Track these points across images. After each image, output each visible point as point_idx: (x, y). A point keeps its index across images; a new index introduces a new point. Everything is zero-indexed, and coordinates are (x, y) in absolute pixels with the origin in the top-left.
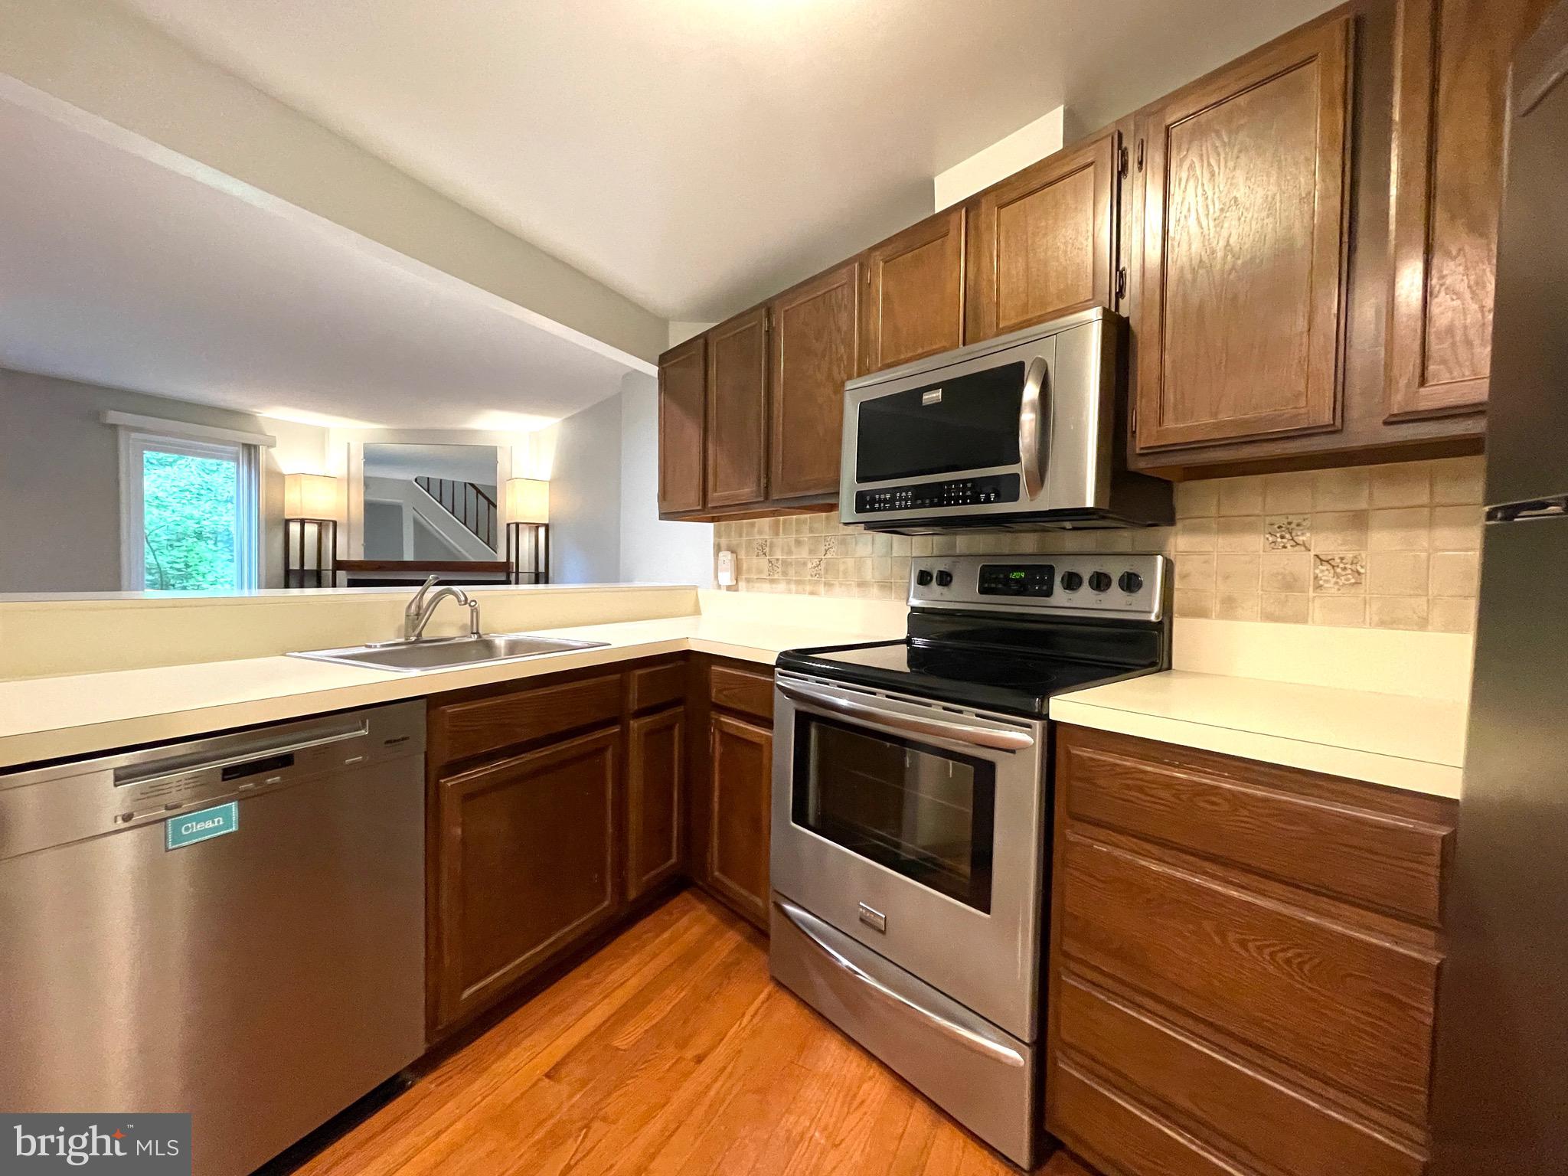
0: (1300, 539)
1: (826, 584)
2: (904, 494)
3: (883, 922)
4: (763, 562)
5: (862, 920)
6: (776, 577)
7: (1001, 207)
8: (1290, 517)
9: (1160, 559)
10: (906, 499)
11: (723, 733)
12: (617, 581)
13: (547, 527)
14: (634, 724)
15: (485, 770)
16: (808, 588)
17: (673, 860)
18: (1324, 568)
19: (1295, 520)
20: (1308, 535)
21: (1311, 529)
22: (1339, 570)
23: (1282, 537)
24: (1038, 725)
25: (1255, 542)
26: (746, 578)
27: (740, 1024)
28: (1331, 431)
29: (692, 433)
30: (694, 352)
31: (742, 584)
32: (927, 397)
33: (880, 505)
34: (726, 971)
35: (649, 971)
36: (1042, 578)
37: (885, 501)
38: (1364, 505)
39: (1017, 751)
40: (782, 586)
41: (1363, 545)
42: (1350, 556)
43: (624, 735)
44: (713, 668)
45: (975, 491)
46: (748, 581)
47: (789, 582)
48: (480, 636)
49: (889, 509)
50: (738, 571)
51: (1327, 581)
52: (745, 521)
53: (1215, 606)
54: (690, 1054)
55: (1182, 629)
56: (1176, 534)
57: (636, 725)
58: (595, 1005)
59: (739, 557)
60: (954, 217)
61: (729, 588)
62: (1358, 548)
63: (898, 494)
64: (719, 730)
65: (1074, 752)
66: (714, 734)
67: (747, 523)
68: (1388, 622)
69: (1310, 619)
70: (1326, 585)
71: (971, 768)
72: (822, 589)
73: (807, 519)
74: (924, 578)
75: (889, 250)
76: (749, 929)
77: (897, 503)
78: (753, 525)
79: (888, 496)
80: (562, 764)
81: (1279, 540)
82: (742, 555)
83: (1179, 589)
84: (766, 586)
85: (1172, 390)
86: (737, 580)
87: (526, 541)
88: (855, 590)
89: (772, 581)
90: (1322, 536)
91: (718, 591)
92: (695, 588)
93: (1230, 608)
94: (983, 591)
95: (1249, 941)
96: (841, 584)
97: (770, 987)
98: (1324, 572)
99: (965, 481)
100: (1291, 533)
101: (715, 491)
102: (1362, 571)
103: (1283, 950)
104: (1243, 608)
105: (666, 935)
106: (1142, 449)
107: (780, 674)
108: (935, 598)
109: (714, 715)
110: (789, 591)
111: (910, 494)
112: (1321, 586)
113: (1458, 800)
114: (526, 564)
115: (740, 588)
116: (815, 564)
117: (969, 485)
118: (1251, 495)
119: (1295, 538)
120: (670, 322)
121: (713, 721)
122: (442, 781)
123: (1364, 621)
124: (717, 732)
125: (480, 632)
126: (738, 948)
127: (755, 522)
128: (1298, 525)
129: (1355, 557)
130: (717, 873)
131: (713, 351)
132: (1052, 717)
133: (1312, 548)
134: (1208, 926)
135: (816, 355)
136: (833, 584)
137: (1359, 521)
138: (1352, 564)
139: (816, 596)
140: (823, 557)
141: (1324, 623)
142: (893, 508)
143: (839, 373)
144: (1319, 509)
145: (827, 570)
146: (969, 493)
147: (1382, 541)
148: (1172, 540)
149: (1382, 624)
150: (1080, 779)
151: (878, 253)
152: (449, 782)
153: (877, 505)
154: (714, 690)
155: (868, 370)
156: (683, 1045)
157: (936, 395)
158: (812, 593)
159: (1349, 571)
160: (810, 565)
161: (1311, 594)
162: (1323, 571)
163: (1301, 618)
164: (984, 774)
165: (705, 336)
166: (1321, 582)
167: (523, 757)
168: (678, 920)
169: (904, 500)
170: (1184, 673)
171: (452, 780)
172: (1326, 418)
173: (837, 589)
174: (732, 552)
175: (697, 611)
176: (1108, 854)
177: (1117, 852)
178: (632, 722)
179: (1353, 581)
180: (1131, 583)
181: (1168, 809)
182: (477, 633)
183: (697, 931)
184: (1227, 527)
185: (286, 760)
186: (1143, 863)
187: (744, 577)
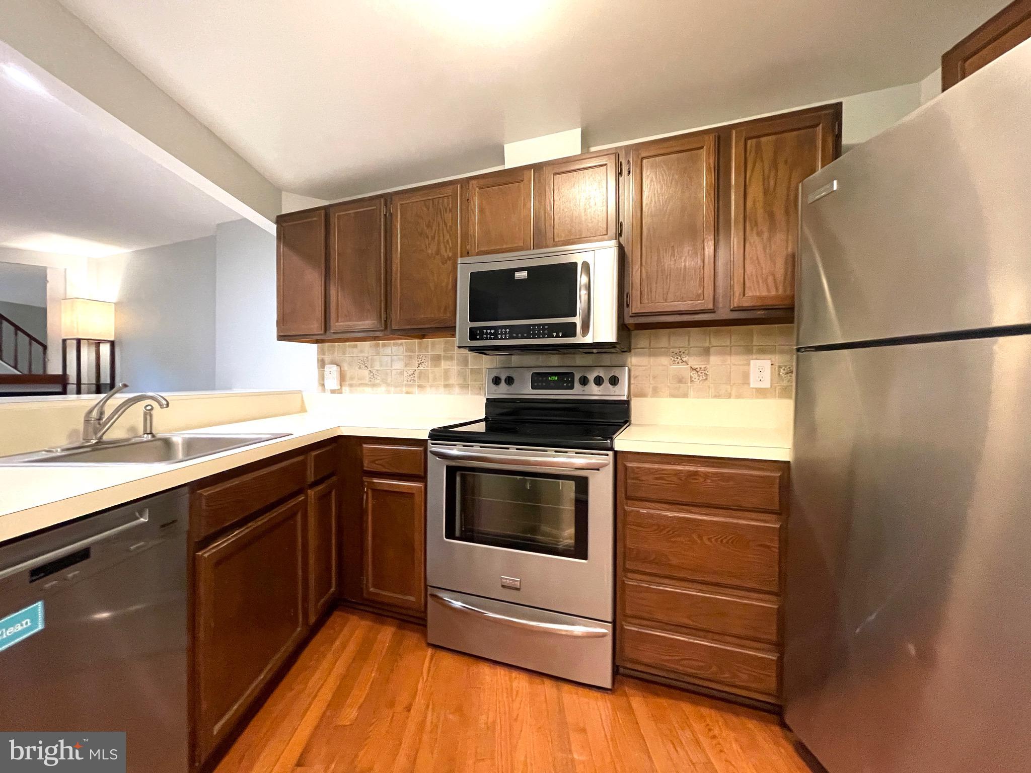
0: (684, 359)
1: (419, 386)
2: (504, 330)
3: (519, 583)
4: (366, 372)
5: (503, 586)
6: (377, 382)
7: (555, 174)
8: (680, 349)
9: (627, 368)
10: (506, 333)
11: (375, 491)
12: (214, 389)
13: (112, 344)
14: (311, 493)
15: (227, 540)
16: (404, 389)
17: (333, 589)
18: (694, 372)
19: (682, 350)
20: (687, 357)
21: (688, 354)
22: (699, 373)
23: (677, 358)
24: (610, 453)
25: (664, 360)
26: (349, 384)
27: (423, 678)
28: (712, 311)
29: (313, 278)
30: (315, 219)
31: (346, 389)
32: (518, 275)
33: (487, 336)
34: (395, 653)
35: (340, 668)
36: (568, 379)
37: (491, 334)
38: (707, 344)
39: (600, 469)
40: (383, 389)
41: (708, 362)
42: (703, 367)
43: (305, 502)
44: (365, 446)
45: (550, 330)
46: (351, 385)
47: (388, 385)
48: (153, 436)
49: (494, 339)
50: (342, 378)
51: (695, 378)
52: (347, 343)
53: (650, 391)
54: (399, 708)
55: (635, 404)
56: (631, 357)
57: (313, 493)
58: (310, 704)
59: (342, 369)
60: (526, 172)
61: (333, 392)
62: (706, 363)
63: (500, 330)
64: (370, 488)
65: (628, 465)
66: (367, 493)
67: (349, 346)
68: (717, 396)
69: (689, 396)
70: (695, 380)
71: (573, 483)
72: (416, 389)
73: (403, 343)
74: (496, 381)
75: (482, 182)
76: (397, 622)
77: (500, 336)
78: (356, 346)
79: (493, 331)
80: (272, 528)
81: (676, 360)
82: (346, 367)
83: (633, 384)
84: (368, 389)
85: (646, 286)
86: (341, 385)
87: (87, 355)
88: (442, 389)
89: (374, 385)
90: (693, 358)
91: (324, 394)
92: (300, 392)
93: (656, 392)
94: (533, 388)
95: (711, 538)
96: (431, 386)
97: (430, 651)
98: (695, 375)
99: (544, 325)
100: (680, 357)
101: (337, 321)
102: (708, 373)
103: (725, 538)
104: (662, 392)
105: (338, 643)
106: (633, 313)
107: (432, 444)
108: (502, 392)
109: (365, 479)
110: (389, 392)
111: (508, 330)
112: (693, 381)
113: (789, 462)
114: (88, 376)
115: (343, 391)
116: (410, 373)
117: (546, 327)
118: (663, 339)
119: (683, 359)
120: (283, 192)
121: (366, 483)
122: (200, 554)
123: (709, 396)
124: (370, 492)
125: (153, 432)
126: (395, 634)
127: (357, 345)
128: (684, 353)
129: (705, 367)
130: (372, 589)
131: (334, 221)
132: (615, 449)
133: (689, 364)
134: (695, 536)
135: (427, 237)
136: (425, 387)
137: (707, 352)
138: (704, 370)
139: (411, 394)
140: (416, 369)
141: (694, 397)
142: (496, 338)
143: (446, 251)
144: (691, 345)
145: (419, 378)
146: (546, 332)
147: (714, 359)
148: (629, 359)
149: (715, 397)
150: (633, 479)
151: (476, 182)
152: (205, 553)
153: (485, 336)
154: (366, 462)
155: (468, 253)
156: (391, 704)
157: (524, 274)
158: (407, 393)
159: (703, 374)
160: (405, 374)
161: (689, 384)
162: (693, 374)
163: (685, 396)
164: (582, 484)
165: (326, 208)
166: (693, 379)
167: (250, 526)
168: (341, 630)
169: (504, 334)
170: (636, 425)
171: (208, 551)
172: (711, 306)
173: (428, 389)
174: (338, 365)
175: (303, 410)
176: (648, 513)
177: (652, 511)
178: (309, 491)
179: (705, 378)
180: (614, 381)
181: (676, 486)
182: (151, 433)
183: (359, 634)
184: (653, 352)
185: (84, 554)
186: (664, 514)
187: (347, 383)
